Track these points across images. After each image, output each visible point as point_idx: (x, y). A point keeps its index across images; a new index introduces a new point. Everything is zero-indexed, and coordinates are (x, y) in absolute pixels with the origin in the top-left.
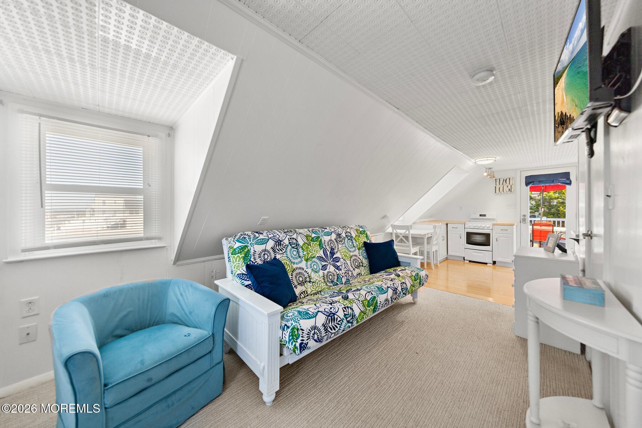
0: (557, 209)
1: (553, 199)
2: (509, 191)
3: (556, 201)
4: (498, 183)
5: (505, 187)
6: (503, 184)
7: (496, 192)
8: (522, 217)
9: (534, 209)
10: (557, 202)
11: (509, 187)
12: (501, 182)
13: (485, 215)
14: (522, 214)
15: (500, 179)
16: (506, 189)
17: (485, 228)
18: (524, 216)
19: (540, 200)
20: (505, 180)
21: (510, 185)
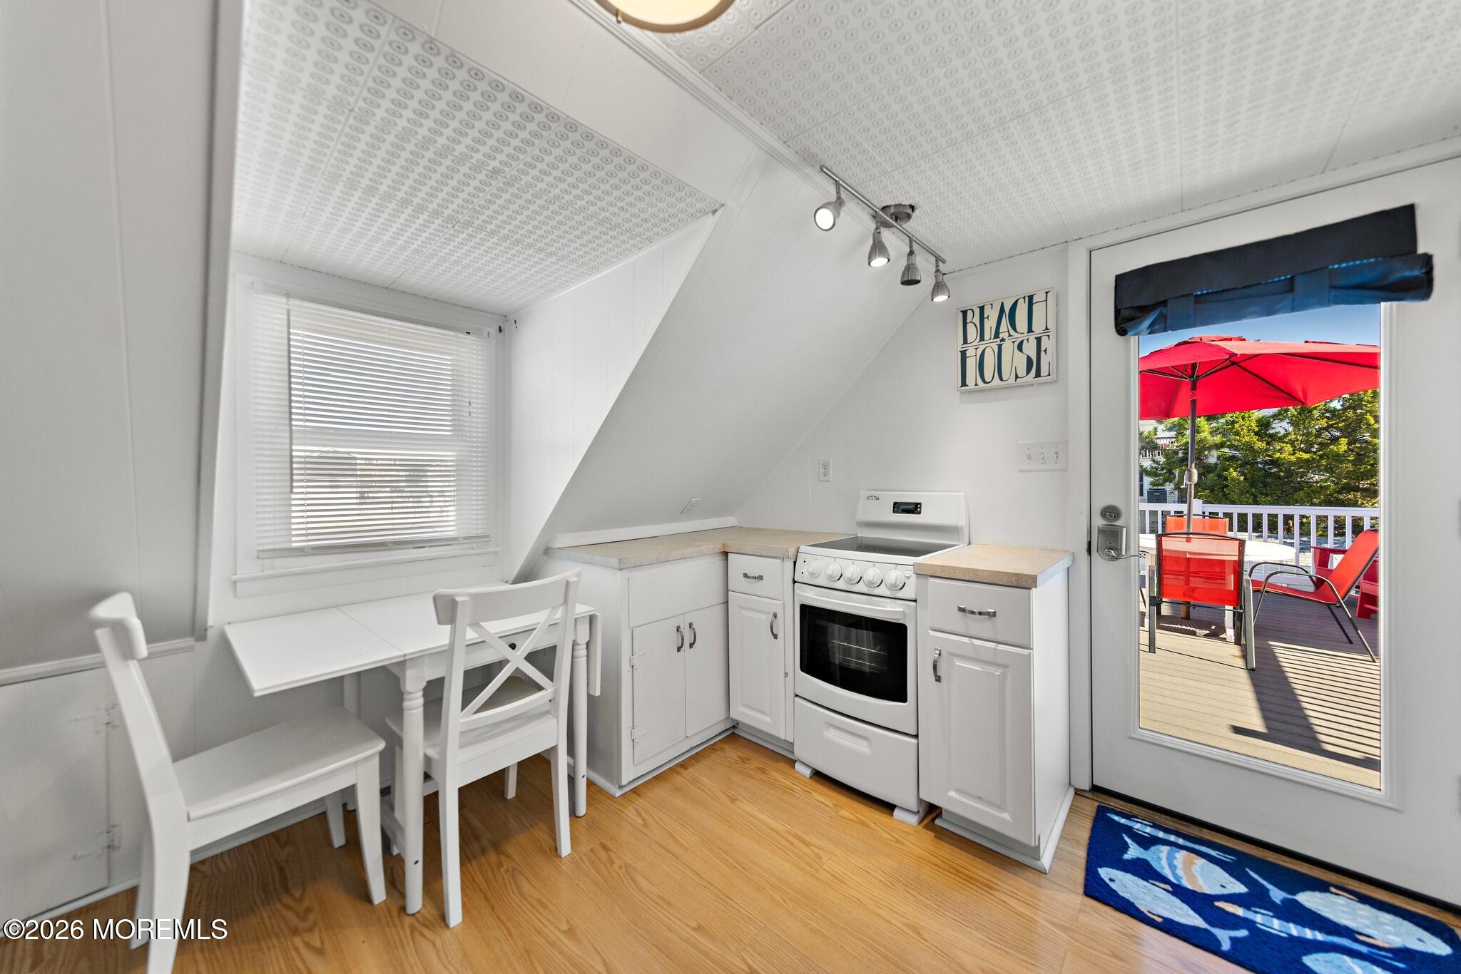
0: (1219, 476)
1: (1209, 449)
2: (1028, 371)
3: (1215, 453)
4: (972, 332)
5: (1008, 347)
6: (997, 336)
7: (964, 384)
8: (1099, 522)
9: (1161, 475)
10: (1219, 458)
11: (1030, 349)
12: (990, 324)
13: (914, 508)
14: (1099, 504)
15: (982, 309)
16: (1014, 361)
17: (882, 590)
18: (1111, 513)
19: (1176, 453)
20: (1007, 309)
21: (1032, 338)
